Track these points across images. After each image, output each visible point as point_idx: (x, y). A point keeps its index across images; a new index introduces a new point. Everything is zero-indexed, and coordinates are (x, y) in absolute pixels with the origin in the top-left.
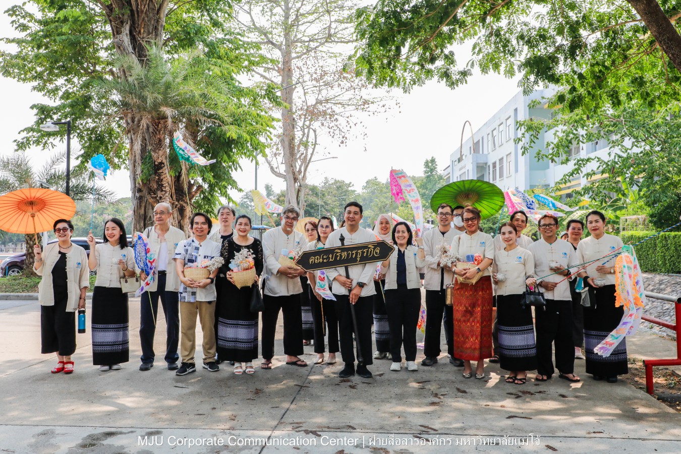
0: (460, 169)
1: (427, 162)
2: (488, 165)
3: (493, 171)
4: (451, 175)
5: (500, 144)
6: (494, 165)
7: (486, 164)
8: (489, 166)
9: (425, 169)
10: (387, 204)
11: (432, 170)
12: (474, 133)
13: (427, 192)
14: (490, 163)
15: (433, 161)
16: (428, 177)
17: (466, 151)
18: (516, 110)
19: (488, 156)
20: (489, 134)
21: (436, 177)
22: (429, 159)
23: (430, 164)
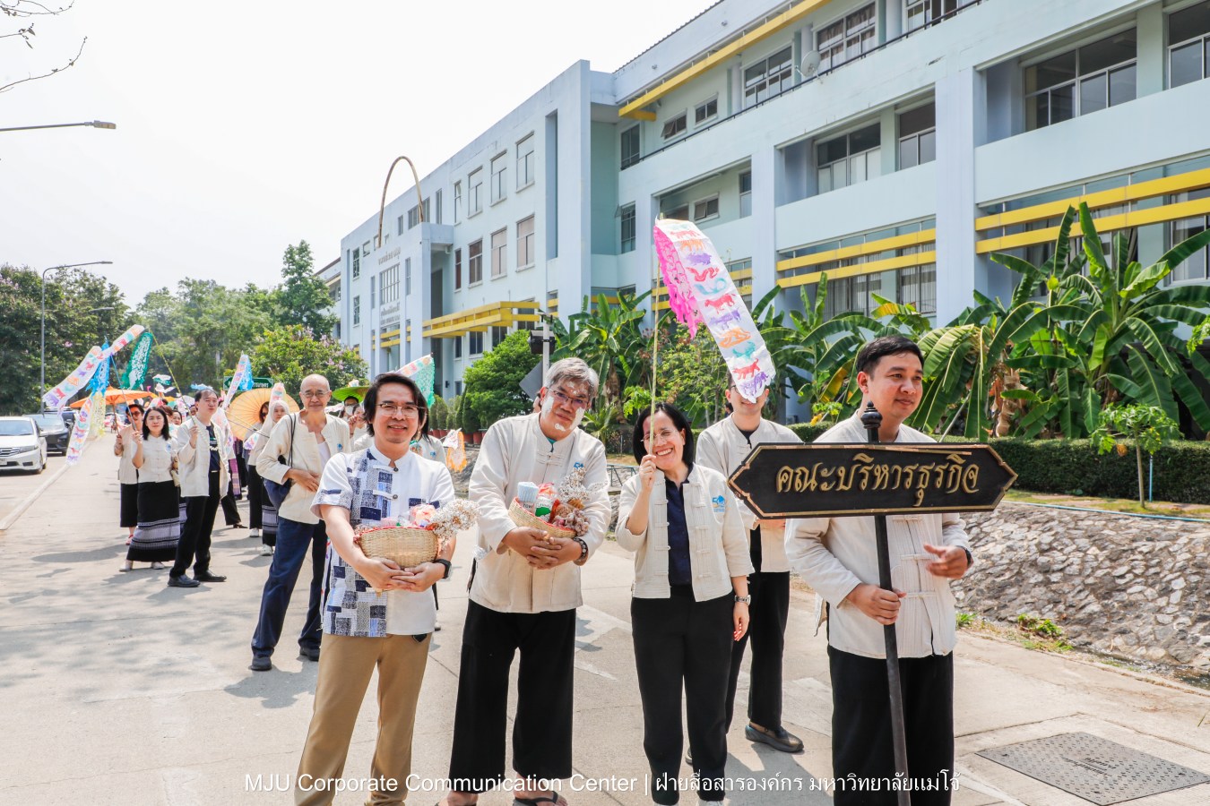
0: (385, 259)
1: (290, 252)
2: (455, 248)
3: (471, 262)
4: (343, 278)
5: (496, 199)
6: (476, 248)
7: (450, 247)
8: (458, 253)
9: (286, 266)
10: (214, 329)
11: (302, 268)
12: (420, 179)
13: (292, 312)
14: (463, 244)
15: (303, 249)
16: (292, 282)
17: (390, 227)
18: (553, 118)
19: (457, 230)
20: (457, 184)
21: (310, 281)
22: (296, 245)
23: (297, 257)
